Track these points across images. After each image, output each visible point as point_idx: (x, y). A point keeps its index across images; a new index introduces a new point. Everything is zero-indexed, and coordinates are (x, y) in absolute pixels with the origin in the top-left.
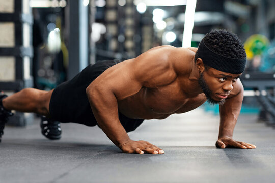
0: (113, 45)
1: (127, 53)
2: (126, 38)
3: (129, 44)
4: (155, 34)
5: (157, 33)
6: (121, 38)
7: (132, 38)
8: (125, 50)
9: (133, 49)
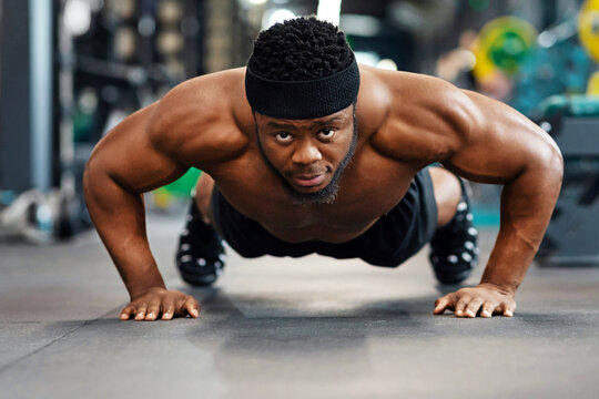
0: (124, 43)
1: (161, 66)
2: (160, 27)
3: (170, 42)
4: (241, 14)
5: (246, 11)
6: (146, 25)
7: (178, 26)
8: (158, 58)
9: (180, 55)
